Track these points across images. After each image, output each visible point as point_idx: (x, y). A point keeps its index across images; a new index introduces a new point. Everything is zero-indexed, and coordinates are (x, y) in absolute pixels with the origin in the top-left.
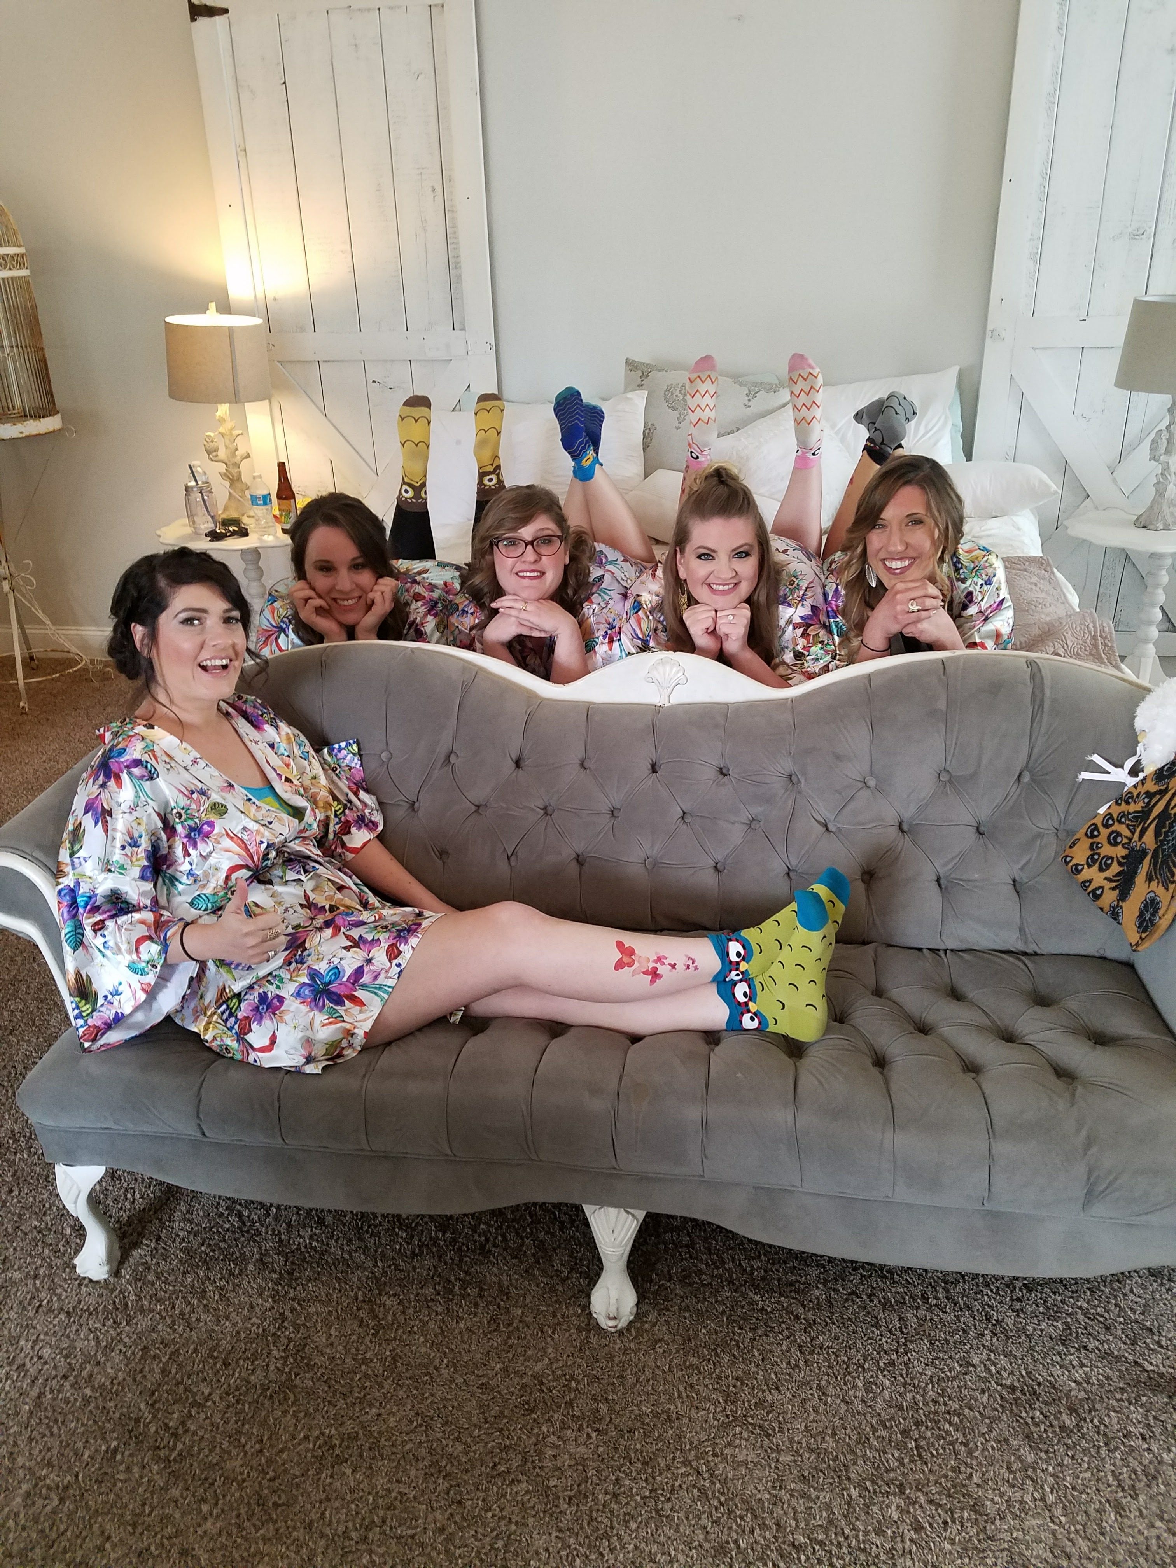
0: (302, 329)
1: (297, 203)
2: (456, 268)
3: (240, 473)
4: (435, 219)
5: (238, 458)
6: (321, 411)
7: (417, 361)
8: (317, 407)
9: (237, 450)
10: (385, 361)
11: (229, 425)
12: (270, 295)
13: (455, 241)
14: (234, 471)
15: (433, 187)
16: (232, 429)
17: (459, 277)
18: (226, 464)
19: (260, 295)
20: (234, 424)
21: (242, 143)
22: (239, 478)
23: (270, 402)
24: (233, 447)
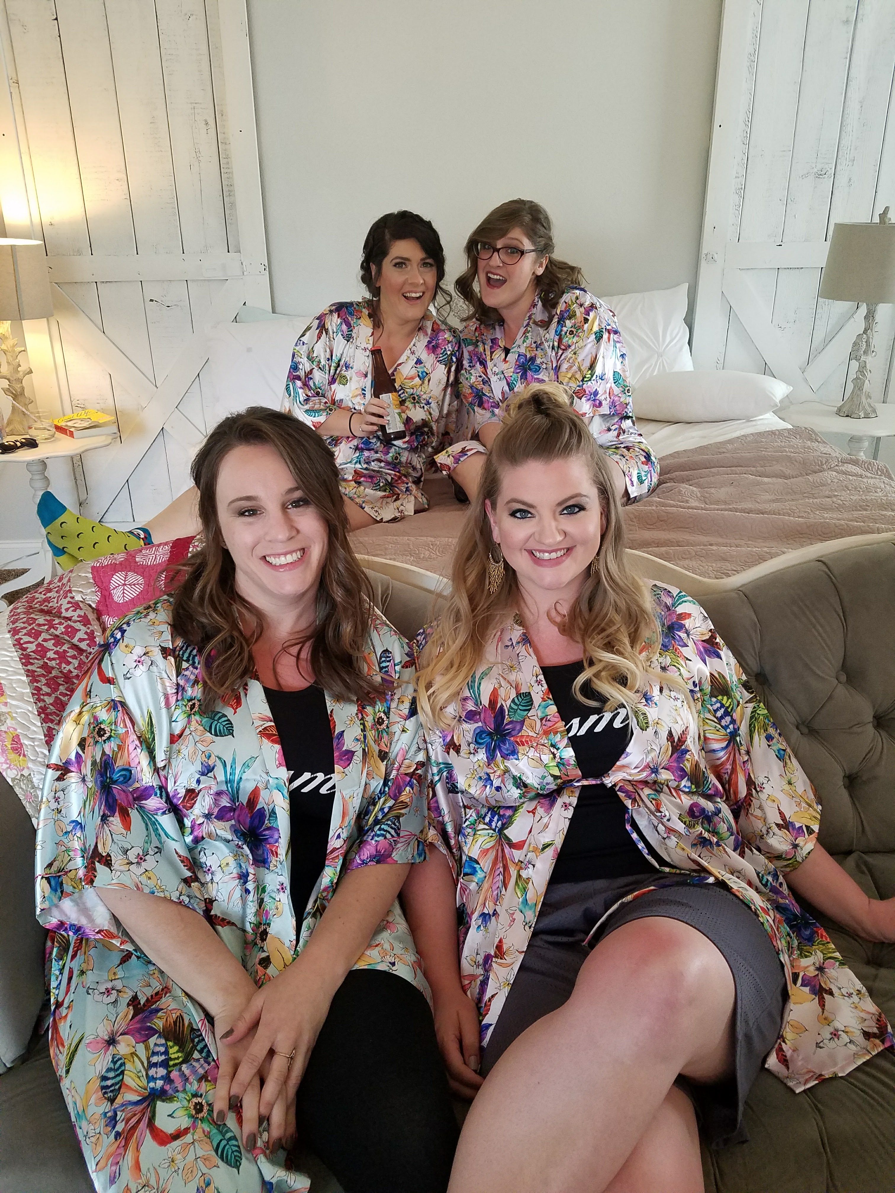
0: (79, 253)
1: (72, 133)
2: (230, 195)
3: (23, 388)
4: (209, 151)
5: (21, 373)
6: (100, 330)
7: (193, 281)
8: (96, 326)
9: (20, 366)
10: (163, 281)
11: (11, 342)
12: (46, 220)
13: (229, 171)
14: (17, 386)
15: (206, 121)
16: (14, 346)
17: (233, 204)
18: (9, 380)
19: (36, 220)
20: (15, 341)
21: (14, 76)
22: (22, 393)
23: (48, 320)
24: (15, 363)
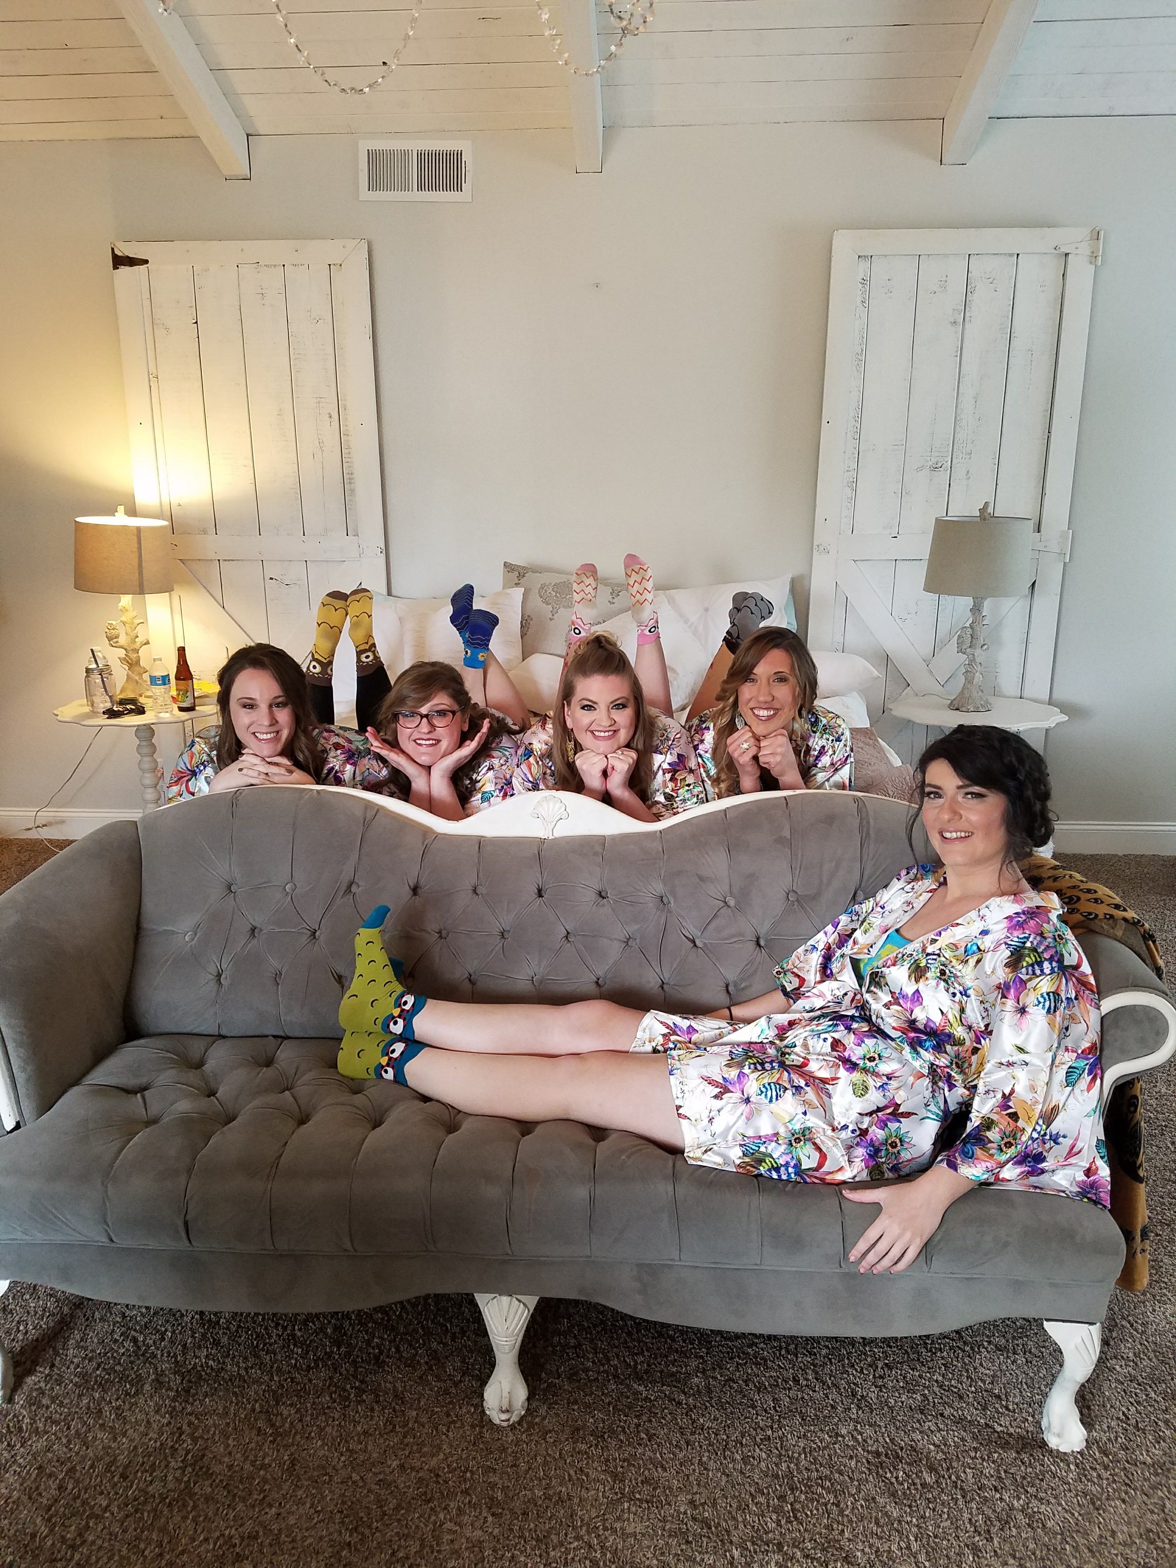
0: (205, 532)
2: (350, 483)
3: (139, 657)
5: (138, 644)
6: (220, 605)
7: (312, 560)
8: (216, 600)
9: (137, 637)
10: (283, 561)
11: (132, 614)
12: (175, 502)
13: (349, 460)
14: (133, 656)
15: (329, 414)
16: (133, 618)
18: (126, 650)
19: (165, 502)
20: (134, 613)
21: (155, 371)
22: (138, 662)
23: (170, 595)
24: (133, 634)
